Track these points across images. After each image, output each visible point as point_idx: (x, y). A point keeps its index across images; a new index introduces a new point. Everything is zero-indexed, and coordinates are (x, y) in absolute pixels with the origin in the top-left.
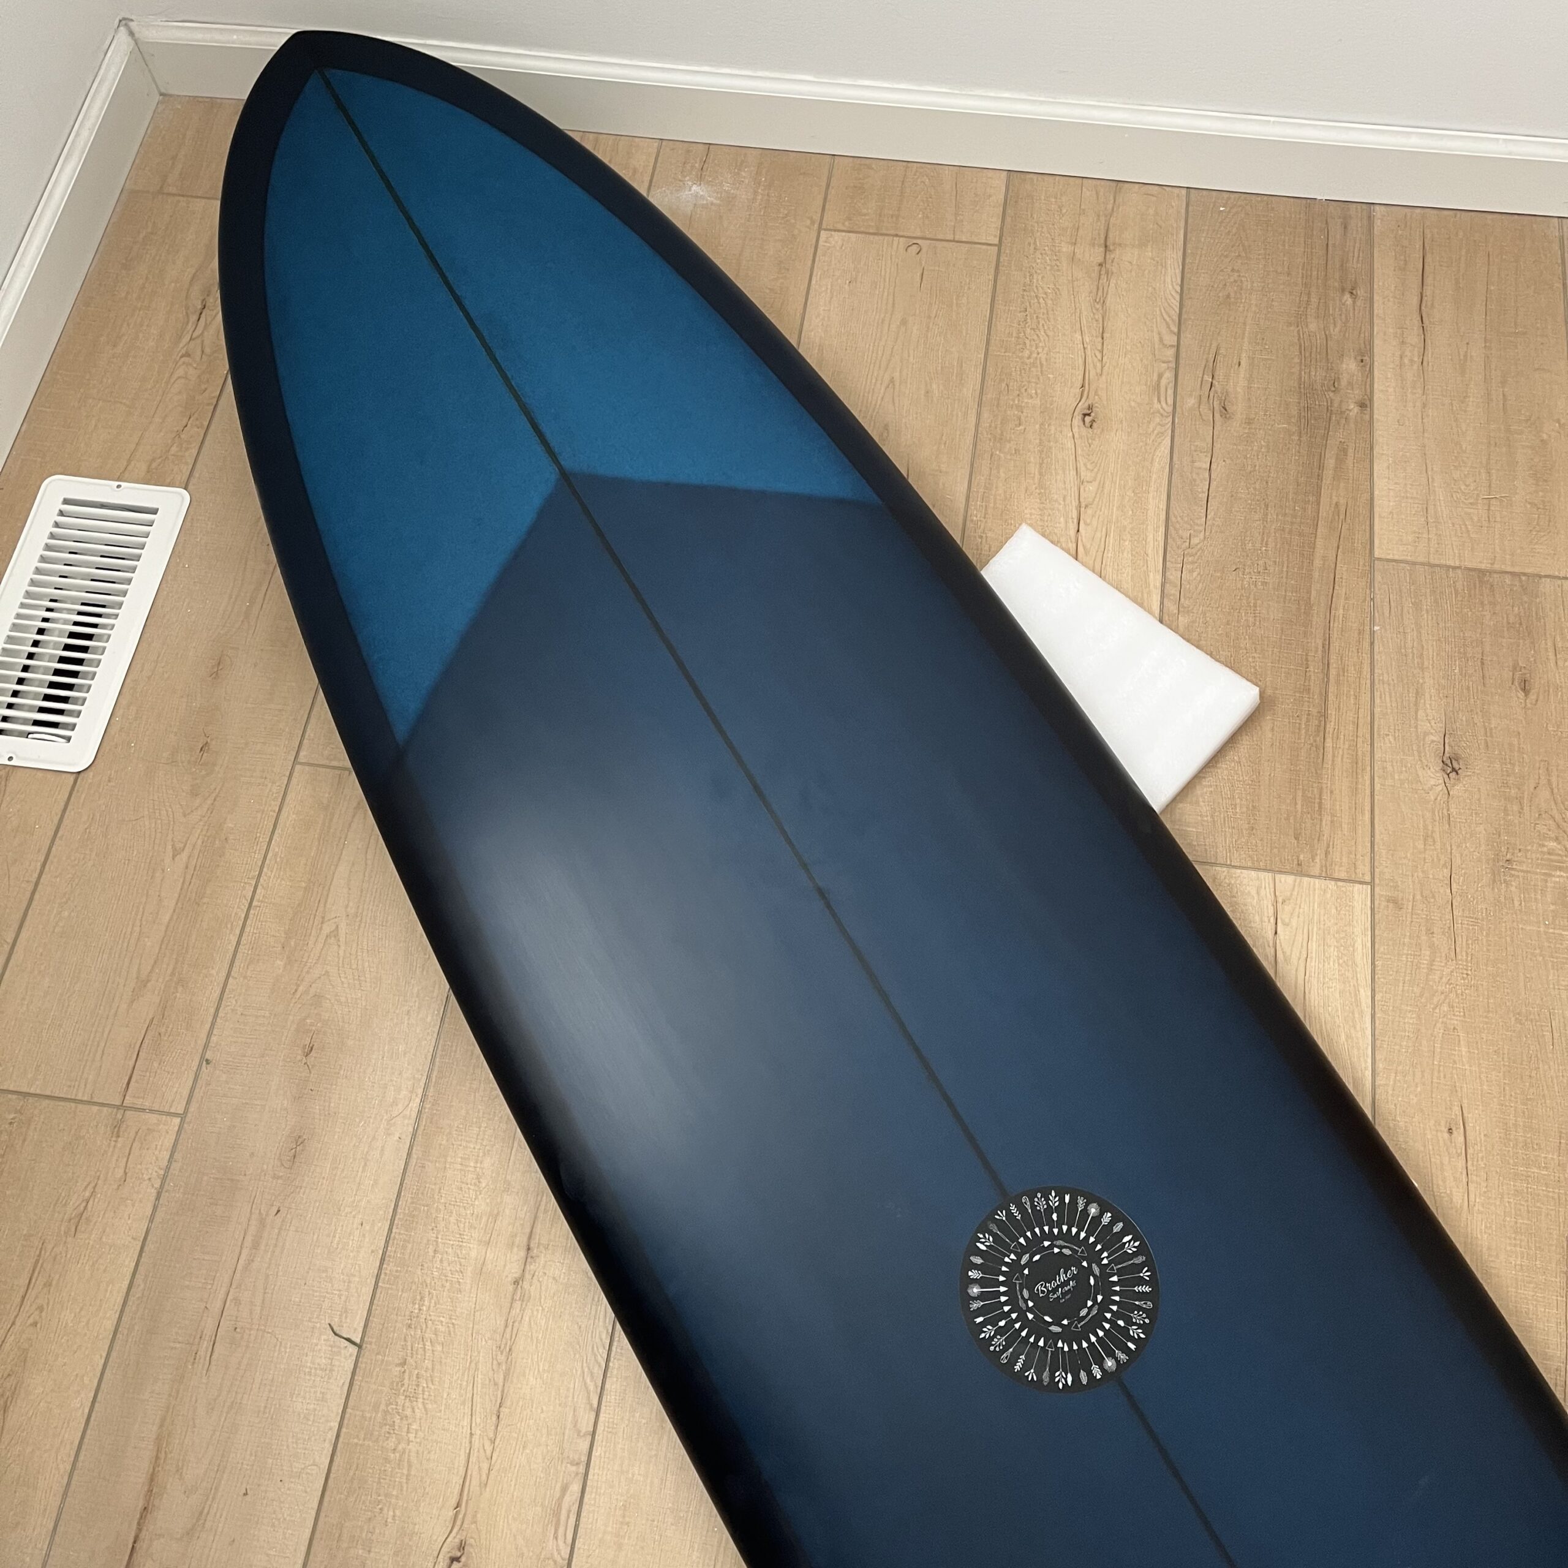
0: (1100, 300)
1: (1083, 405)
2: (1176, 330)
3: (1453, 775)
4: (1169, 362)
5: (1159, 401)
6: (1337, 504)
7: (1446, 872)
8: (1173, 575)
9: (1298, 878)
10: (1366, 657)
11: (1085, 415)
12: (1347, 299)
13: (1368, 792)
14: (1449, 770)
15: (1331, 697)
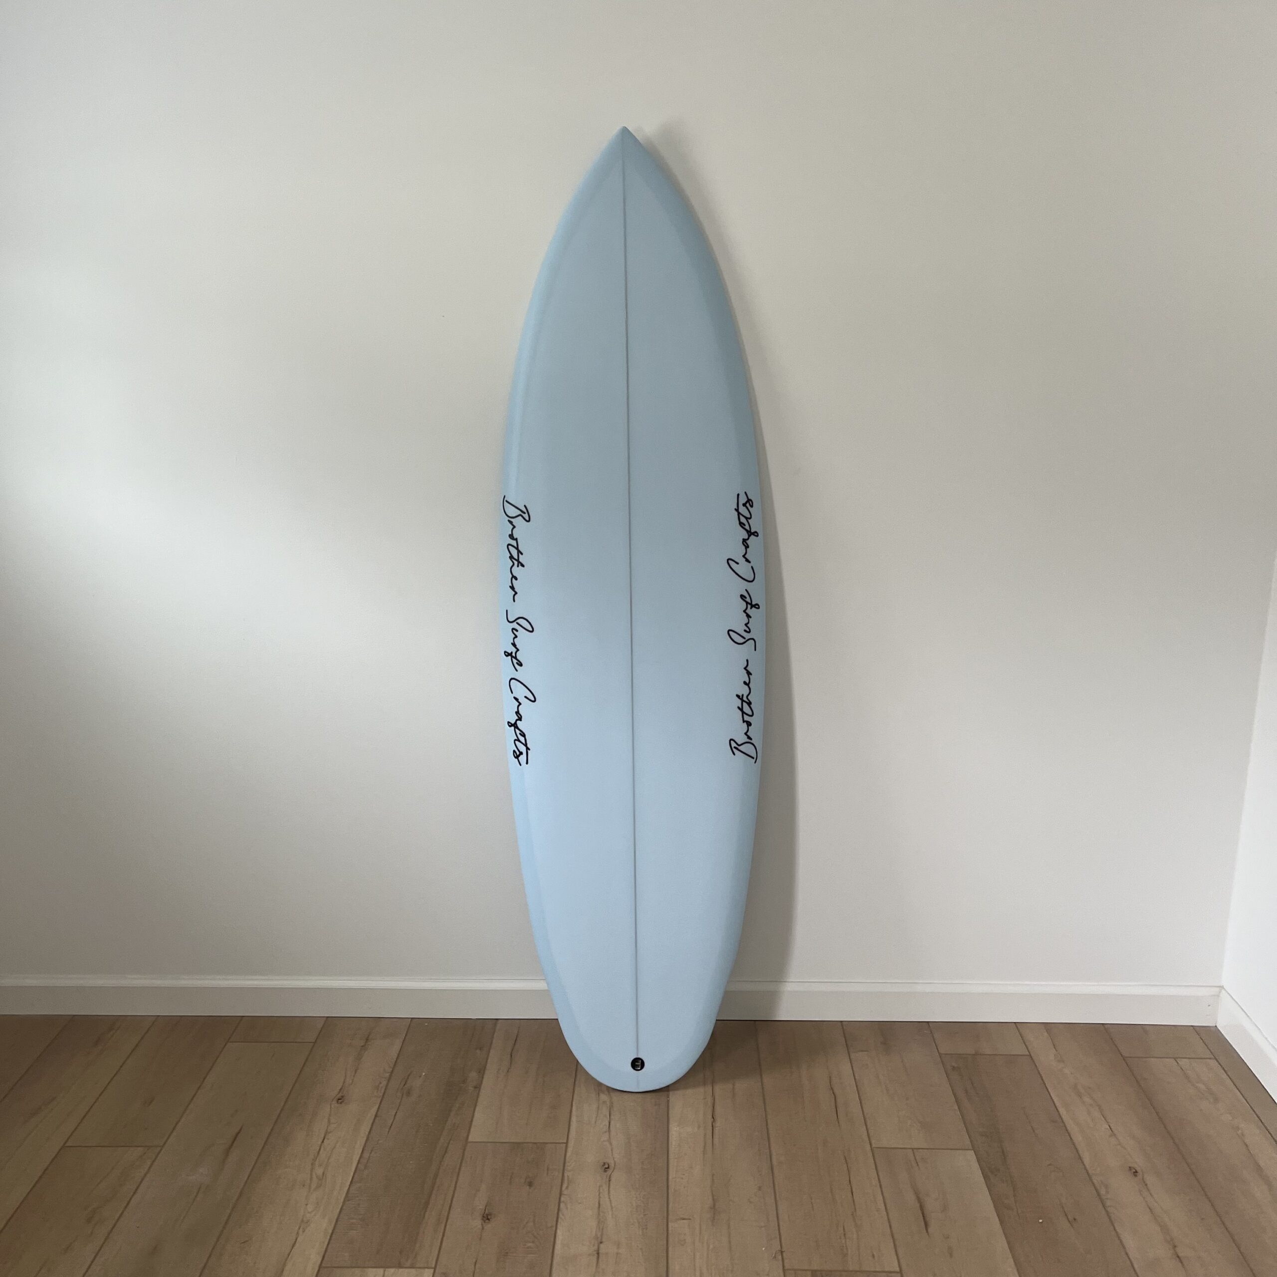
0: (359, 1058)
1: (340, 1094)
2: (392, 1066)
3: (487, 1221)
4: (385, 1078)
5: (377, 1092)
6: (455, 1123)
7: (474, 1260)
8: (366, 1155)
9: (397, 1270)
10: (455, 1178)
11: (339, 1099)
12: (478, 1051)
13: (442, 1231)
14: (485, 1219)
15: (433, 1196)
